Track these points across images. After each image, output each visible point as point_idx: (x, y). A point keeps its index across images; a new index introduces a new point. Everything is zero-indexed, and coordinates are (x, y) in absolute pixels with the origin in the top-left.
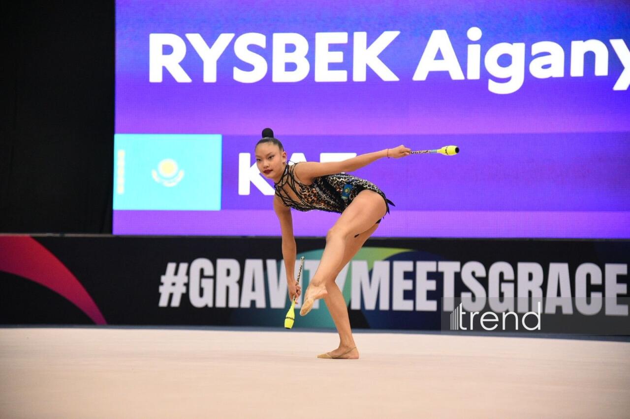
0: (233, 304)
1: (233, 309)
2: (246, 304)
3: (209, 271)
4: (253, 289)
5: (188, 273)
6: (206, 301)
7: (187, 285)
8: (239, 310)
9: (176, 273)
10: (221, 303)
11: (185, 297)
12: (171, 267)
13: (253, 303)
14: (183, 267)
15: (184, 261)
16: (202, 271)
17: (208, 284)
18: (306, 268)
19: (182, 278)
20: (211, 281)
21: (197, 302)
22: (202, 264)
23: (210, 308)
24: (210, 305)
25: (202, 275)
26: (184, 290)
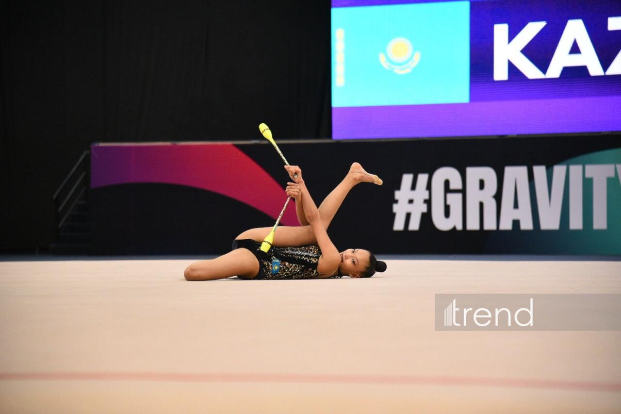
0: (490, 225)
1: (489, 232)
2: (506, 225)
3: (456, 184)
4: (516, 206)
5: (429, 187)
6: (454, 222)
7: (428, 202)
8: (498, 233)
9: (413, 187)
10: (473, 225)
11: (426, 218)
12: (407, 179)
13: (516, 223)
14: (423, 178)
15: (423, 172)
16: (447, 183)
17: (455, 200)
18: (587, 175)
19: (421, 193)
20: (459, 196)
21: (441, 223)
22: (447, 174)
23: (459, 231)
24: (459, 227)
25: (447, 189)
26: (424, 208)
